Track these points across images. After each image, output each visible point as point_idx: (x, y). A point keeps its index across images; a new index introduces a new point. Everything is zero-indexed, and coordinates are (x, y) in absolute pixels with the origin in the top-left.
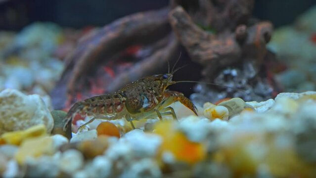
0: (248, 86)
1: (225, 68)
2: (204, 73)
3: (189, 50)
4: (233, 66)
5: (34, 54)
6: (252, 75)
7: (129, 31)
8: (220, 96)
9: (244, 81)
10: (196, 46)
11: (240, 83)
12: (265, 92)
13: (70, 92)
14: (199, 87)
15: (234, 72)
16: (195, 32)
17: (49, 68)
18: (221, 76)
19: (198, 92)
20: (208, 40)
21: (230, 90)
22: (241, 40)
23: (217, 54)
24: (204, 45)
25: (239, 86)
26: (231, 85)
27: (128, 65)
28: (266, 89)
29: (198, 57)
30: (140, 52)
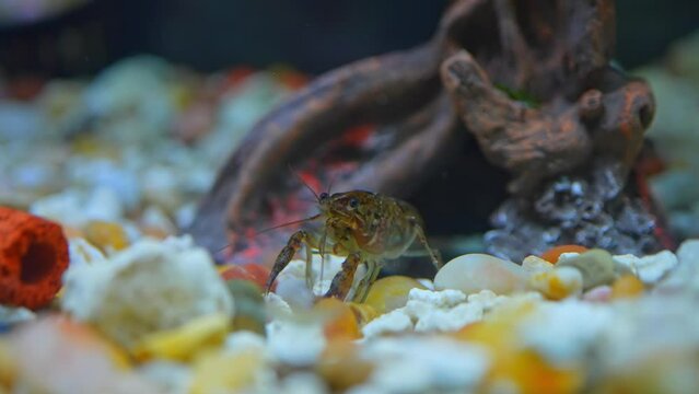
0: (604, 216)
1: (557, 177)
2: (513, 187)
3: (484, 142)
4: (573, 175)
5: (127, 131)
6: (613, 193)
7: (352, 97)
8: (548, 236)
9: (597, 206)
10: (498, 132)
11: (589, 209)
12: (640, 229)
13: (232, 226)
14: (502, 217)
15: (577, 188)
16: (496, 104)
17: (167, 164)
18: (550, 195)
19: (501, 227)
20: (523, 119)
21: (567, 224)
22: (591, 121)
23: (541, 149)
24: (515, 131)
25: (587, 215)
26: (569, 215)
27: (348, 167)
28: (641, 222)
29: (501, 155)
30: (372, 140)
